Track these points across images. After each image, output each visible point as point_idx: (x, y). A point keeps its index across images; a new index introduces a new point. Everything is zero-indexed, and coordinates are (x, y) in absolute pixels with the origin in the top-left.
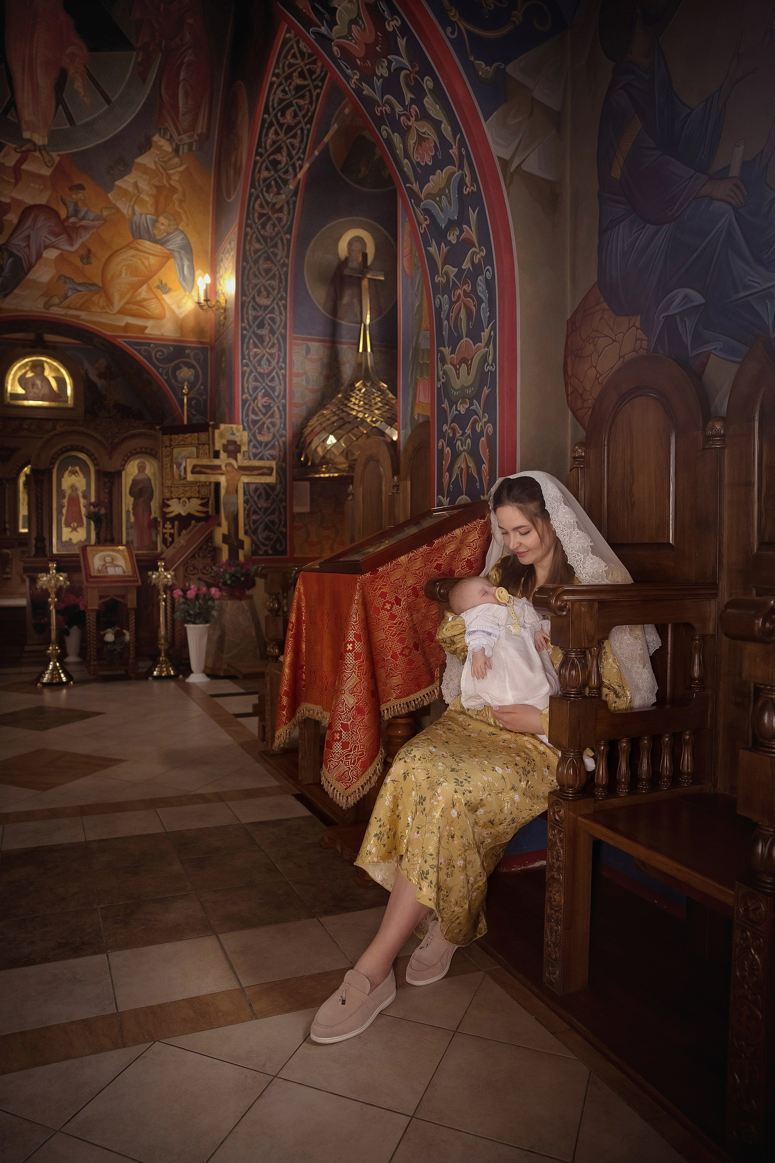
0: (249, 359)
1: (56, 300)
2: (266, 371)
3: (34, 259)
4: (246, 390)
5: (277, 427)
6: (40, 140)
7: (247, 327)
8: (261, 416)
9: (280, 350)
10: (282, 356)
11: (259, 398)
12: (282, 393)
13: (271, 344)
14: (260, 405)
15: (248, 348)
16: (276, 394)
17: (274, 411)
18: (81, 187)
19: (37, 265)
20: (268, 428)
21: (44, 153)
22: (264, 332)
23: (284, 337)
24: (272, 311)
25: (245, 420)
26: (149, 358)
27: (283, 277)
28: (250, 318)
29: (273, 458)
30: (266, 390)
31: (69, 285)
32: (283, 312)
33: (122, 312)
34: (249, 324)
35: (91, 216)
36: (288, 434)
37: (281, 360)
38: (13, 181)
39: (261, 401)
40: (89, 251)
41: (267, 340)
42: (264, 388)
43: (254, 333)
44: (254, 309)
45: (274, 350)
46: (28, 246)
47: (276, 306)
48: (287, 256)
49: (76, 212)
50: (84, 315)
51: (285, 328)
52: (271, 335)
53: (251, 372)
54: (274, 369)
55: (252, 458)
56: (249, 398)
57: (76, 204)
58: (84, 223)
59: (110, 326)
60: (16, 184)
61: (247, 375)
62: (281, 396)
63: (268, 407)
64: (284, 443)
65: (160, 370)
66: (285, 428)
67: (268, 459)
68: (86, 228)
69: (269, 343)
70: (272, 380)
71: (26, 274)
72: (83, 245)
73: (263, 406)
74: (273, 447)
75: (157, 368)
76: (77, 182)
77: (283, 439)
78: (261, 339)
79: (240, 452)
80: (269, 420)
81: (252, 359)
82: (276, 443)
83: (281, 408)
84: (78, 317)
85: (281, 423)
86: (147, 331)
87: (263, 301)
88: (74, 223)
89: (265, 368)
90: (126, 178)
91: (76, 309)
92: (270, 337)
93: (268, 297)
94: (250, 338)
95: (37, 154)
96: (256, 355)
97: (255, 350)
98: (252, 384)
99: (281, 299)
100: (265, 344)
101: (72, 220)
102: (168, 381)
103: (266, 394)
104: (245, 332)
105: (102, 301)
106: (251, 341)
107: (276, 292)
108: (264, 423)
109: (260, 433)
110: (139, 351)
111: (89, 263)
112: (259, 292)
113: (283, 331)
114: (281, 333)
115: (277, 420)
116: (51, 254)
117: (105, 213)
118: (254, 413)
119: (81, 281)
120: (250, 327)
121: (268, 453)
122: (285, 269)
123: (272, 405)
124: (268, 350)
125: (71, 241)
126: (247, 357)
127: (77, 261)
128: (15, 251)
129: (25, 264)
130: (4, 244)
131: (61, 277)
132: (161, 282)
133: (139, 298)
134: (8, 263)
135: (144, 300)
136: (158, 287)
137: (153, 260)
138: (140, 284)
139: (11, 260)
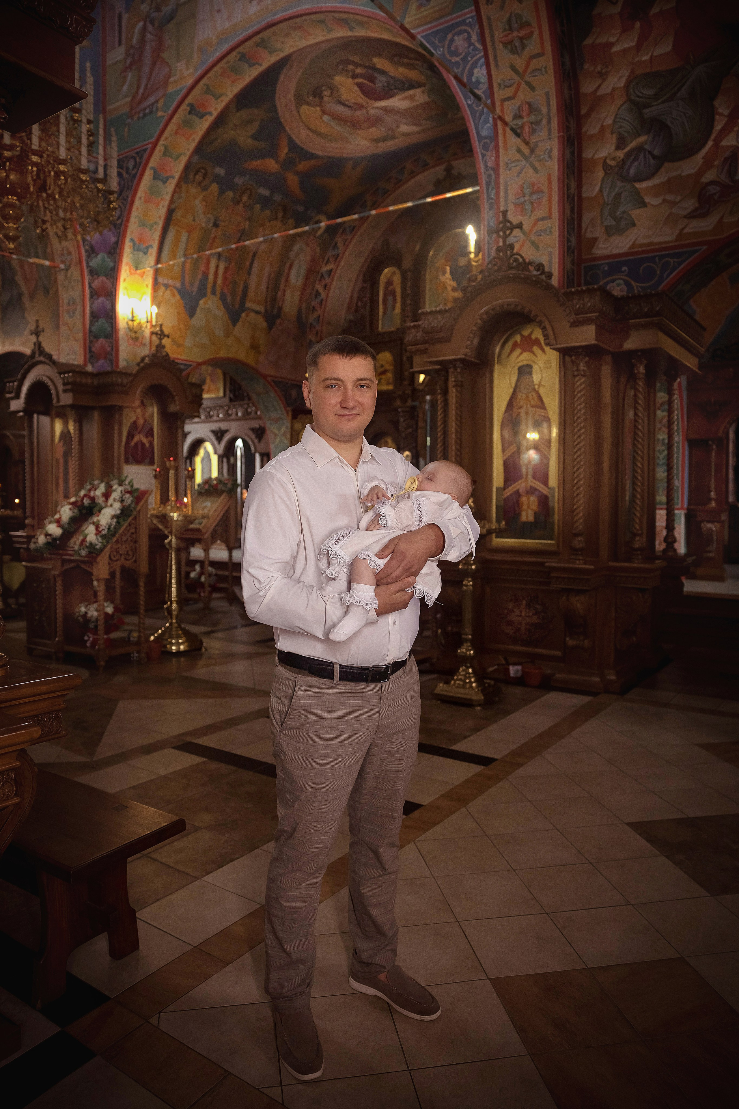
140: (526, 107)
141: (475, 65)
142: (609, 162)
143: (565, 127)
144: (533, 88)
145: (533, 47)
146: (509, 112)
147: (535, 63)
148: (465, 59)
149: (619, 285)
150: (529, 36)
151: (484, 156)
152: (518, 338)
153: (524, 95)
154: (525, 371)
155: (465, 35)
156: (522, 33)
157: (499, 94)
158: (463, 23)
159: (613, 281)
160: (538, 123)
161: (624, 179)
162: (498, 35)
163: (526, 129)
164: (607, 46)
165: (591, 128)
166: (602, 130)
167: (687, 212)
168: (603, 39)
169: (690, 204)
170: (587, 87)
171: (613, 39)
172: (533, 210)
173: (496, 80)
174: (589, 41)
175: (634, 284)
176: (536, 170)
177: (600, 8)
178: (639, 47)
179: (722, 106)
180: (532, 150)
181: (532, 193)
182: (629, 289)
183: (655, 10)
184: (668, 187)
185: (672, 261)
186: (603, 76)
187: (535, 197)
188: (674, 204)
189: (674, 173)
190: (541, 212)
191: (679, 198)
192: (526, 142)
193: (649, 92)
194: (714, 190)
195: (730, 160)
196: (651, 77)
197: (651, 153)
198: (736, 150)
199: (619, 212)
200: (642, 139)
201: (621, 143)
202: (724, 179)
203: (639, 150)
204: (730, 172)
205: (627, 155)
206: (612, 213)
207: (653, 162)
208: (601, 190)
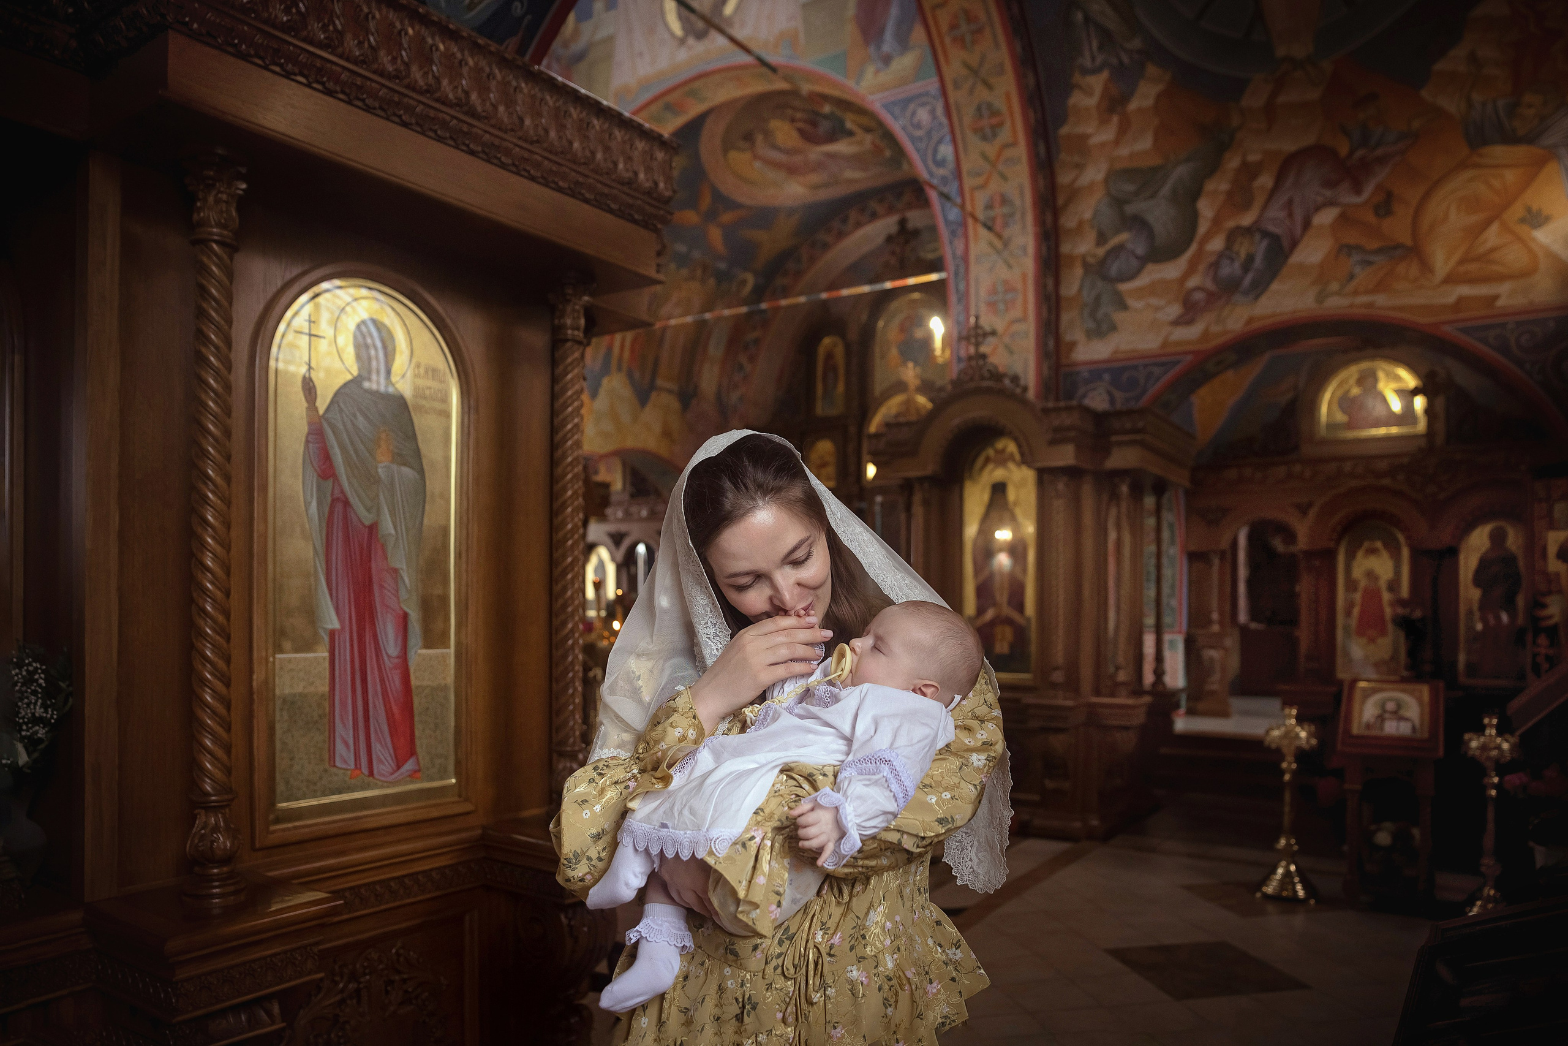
1: (1334, 286)
3: (1298, 230)
6: (1301, 51)
19: (1304, 239)
21: (1309, 68)
26: (1504, 349)
31: (1356, 257)
33: (1451, 279)
35: (1391, 137)
38: (1263, 126)
40: (1389, 195)
46: (1290, 215)
49: (1366, 139)
57: (1365, 127)
58: (1379, 152)
59: (1429, 309)
60: (1269, 130)
68: (1382, 159)
71: (1287, 257)
72: (1378, 189)
75: (1521, 364)
76: (1365, 91)
84: (1371, 305)
86: (1500, 303)
88: (1361, 159)
90: (1453, 53)
91: (1368, 292)
95: (1298, 73)
101: (1359, 153)
110: (1484, 340)
111: (1389, 213)
116: (1325, 217)
117: (1417, 124)
119: (1375, 245)
125: (1357, 190)
127: (1370, 217)
128: (1271, 228)
129: (1286, 243)
130: (1256, 222)
131: (1344, 249)
132: (1529, 210)
133: (1481, 250)
134: (1261, 248)
135: (1493, 250)
136: (1522, 221)
137: (1510, 176)
138: (1487, 223)
139: (1264, 244)
140: (998, 198)
141: (940, 141)
142: (1090, 260)
143: (1040, 222)
144: (1004, 178)
145: (1004, 135)
146: (981, 199)
147: (1008, 153)
148: (929, 134)
149: (1098, 397)
150: (1001, 124)
151: (951, 243)
152: (990, 452)
153: (995, 186)
154: (999, 489)
155: (928, 108)
156: (994, 121)
157: (968, 182)
158: (927, 94)
159: (1094, 389)
160: (1011, 215)
161: (1105, 278)
162: (967, 120)
163: (999, 221)
164: (1084, 138)
165: (1069, 221)
166: (1081, 224)
167: (1171, 318)
168: (1080, 130)
169: (1175, 310)
170: (1064, 178)
171: (1090, 130)
172: (1007, 310)
173: (966, 167)
174: (1064, 130)
175: (1119, 395)
176: (1010, 266)
177: (1077, 99)
178: (1117, 142)
179: (1206, 209)
180: (1006, 244)
181: (1006, 291)
182: (1112, 400)
183: (1133, 105)
184: (1151, 290)
185: (1157, 371)
186: (1080, 167)
187: (1010, 296)
188: (1158, 309)
189: (1157, 276)
190: (1016, 313)
191: (1162, 303)
192: (999, 236)
193: (1130, 188)
194: (1199, 296)
195: (1215, 265)
196: (1129, 173)
197: (1133, 253)
198: (1221, 255)
199: (1100, 314)
200: (1124, 237)
201: (1101, 239)
202: (1210, 285)
203: (1120, 248)
204: (1215, 279)
205: (1109, 253)
206: (1093, 315)
207: (1134, 263)
208: (1080, 290)
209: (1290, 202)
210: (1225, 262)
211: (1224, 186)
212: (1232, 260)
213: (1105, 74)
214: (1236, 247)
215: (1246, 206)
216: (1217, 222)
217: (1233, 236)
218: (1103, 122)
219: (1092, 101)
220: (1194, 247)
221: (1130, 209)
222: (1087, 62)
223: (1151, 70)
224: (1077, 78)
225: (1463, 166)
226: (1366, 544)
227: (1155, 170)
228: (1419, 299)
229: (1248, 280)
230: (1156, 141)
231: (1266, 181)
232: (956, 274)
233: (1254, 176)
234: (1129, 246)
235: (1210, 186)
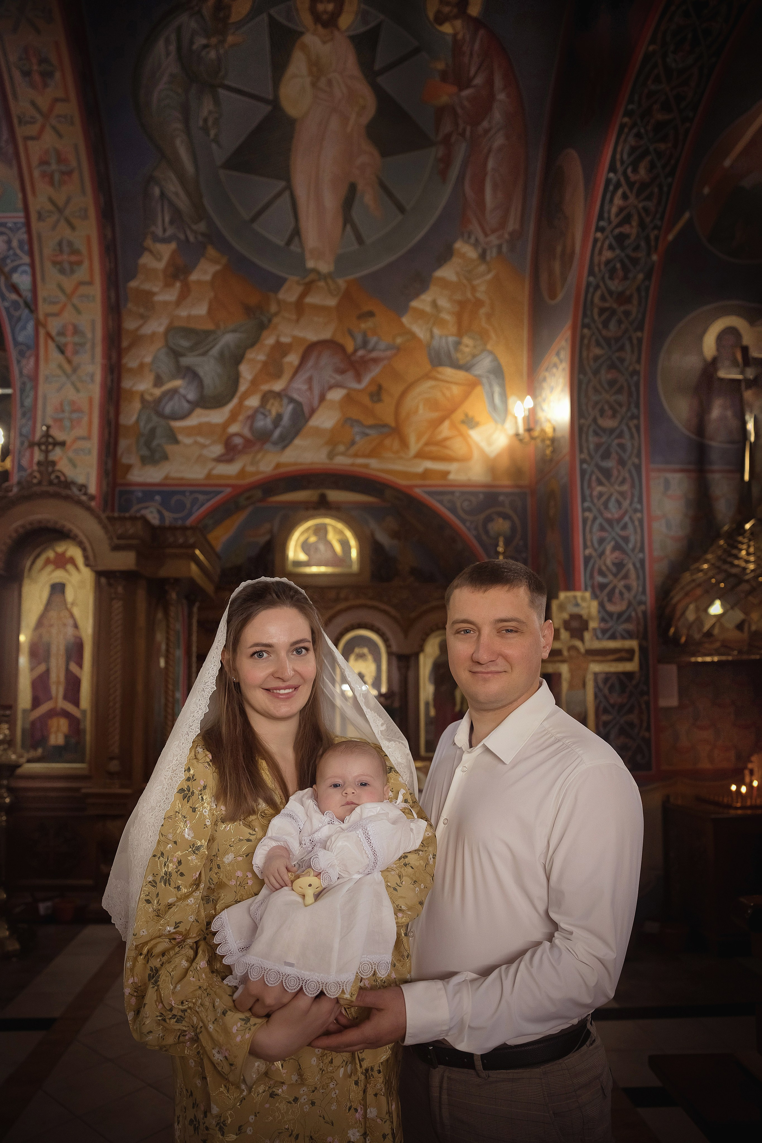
0: (592, 502)
1: (341, 448)
2: (616, 516)
3: (316, 402)
4: (589, 543)
5: (633, 592)
6: (325, 267)
7: (588, 458)
8: (611, 577)
9: (633, 486)
10: (636, 493)
11: (608, 552)
12: (639, 545)
13: (620, 479)
14: (609, 562)
15: (590, 486)
16: (631, 546)
17: (628, 571)
18: (371, 314)
19: (320, 409)
20: (621, 594)
21: (330, 282)
22: (610, 464)
23: (638, 468)
24: (621, 435)
25: (589, 583)
26: (453, 510)
27: (633, 389)
28: (592, 447)
29: (629, 635)
30: (617, 543)
31: (356, 429)
32: (636, 435)
33: (421, 455)
34: (590, 454)
35: (382, 345)
36: (649, 599)
37: (636, 499)
38: (294, 317)
39: (610, 557)
40: (380, 388)
41: (615, 473)
42: (614, 538)
43: (598, 466)
44: (596, 433)
45: (625, 488)
46: (310, 389)
47: (625, 429)
48: (638, 361)
49: (365, 343)
50: (374, 463)
51: (639, 455)
52: (620, 467)
53: (595, 519)
54: (626, 512)
55: (600, 635)
56: (594, 554)
57: (365, 335)
58: (374, 355)
59: (406, 475)
60: (298, 321)
61: (589, 523)
62: (637, 550)
63: (619, 565)
64: (644, 613)
65: (468, 524)
66: (644, 592)
67: (623, 638)
68: (375, 361)
69: (617, 478)
70: (625, 527)
71: (307, 420)
72: (373, 381)
73: (614, 564)
74: (629, 620)
75: (464, 521)
76: (366, 308)
77: (643, 607)
78: (607, 473)
79: (587, 629)
80: (622, 583)
81: (595, 501)
82: (633, 614)
83: (638, 565)
84: (366, 466)
85: (638, 585)
86: (451, 477)
87: (608, 423)
88: (362, 357)
89: (613, 512)
90: (423, 297)
91: (364, 456)
92: (619, 471)
93: (614, 416)
94: (592, 472)
95: (322, 284)
96: (601, 495)
97: (599, 488)
98: (597, 535)
99: (633, 417)
100: (613, 479)
101: (360, 353)
102: (478, 538)
103: (617, 547)
104: (585, 466)
105: (396, 445)
106: (594, 478)
107: (624, 409)
108: (614, 588)
109: (610, 600)
110: (441, 502)
111: (380, 400)
112: (602, 412)
113: (636, 461)
114: (634, 464)
115: (633, 582)
116: (336, 395)
117: (399, 340)
118: (601, 573)
119: (370, 422)
120: (591, 457)
121: (622, 627)
122: (635, 378)
123: (625, 562)
124: (617, 487)
125: (359, 378)
126: (588, 499)
127: (366, 400)
128: (295, 396)
129: (306, 410)
130: (284, 390)
131: (348, 421)
132: (466, 415)
133: (440, 437)
134: (288, 410)
135: (446, 439)
136: (463, 422)
137: (456, 390)
138: (441, 421)
139: (291, 407)
140: (70, 328)
141: (16, 269)
142: (148, 398)
143: (107, 355)
144: (78, 311)
145: (82, 273)
147: (84, 290)
149: (151, 512)
150: (79, 263)
151: (19, 362)
152: (51, 555)
153: (68, 316)
154: (58, 589)
156: (74, 258)
157: (43, 309)
158: (3, 225)
159: (146, 508)
160: (82, 345)
161: (161, 415)
162: (48, 252)
163: (71, 348)
164: (150, 294)
165: (131, 362)
166: (142, 366)
167: (214, 456)
168: (147, 286)
169: (218, 450)
170: (130, 324)
171: (155, 289)
172: (72, 428)
173: (42, 293)
174: (133, 284)
175: (166, 514)
176: (78, 390)
177: (146, 260)
178: (178, 303)
179: (247, 372)
180: (75, 370)
181: (73, 411)
182: (162, 517)
183: (194, 277)
184: (199, 430)
185: (201, 497)
186: (144, 318)
187: (75, 416)
188: (203, 446)
189: (204, 419)
190: (81, 431)
191: (208, 442)
192: (69, 362)
193: (185, 343)
194: (238, 440)
195: (252, 418)
196: (187, 332)
197: (184, 397)
198: (256, 411)
199: (155, 443)
200: (177, 383)
201: (158, 381)
202: (246, 432)
203: (174, 391)
204: (251, 428)
205: (165, 394)
206: (148, 444)
207: (186, 405)
208: (137, 421)
209: (310, 380)
210: (260, 417)
211: (261, 357)
212: (265, 416)
213: (173, 246)
214: (268, 407)
215: (278, 375)
216: (255, 383)
217: (265, 398)
218: (168, 285)
219: (160, 265)
220: (235, 401)
221: (185, 361)
222: (159, 232)
223: (211, 251)
224: (149, 242)
225: (427, 377)
226: (357, 650)
227: (208, 333)
228: (398, 467)
229: (277, 433)
230: (210, 310)
231: (293, 359)
232: (22, 391)
233: (285, 354)
234: (182, 391)
235: (250, 355)
